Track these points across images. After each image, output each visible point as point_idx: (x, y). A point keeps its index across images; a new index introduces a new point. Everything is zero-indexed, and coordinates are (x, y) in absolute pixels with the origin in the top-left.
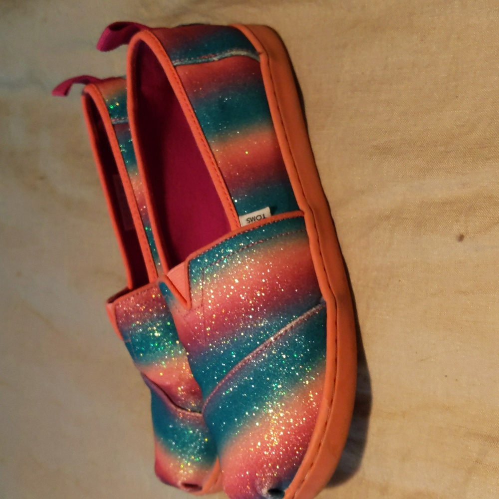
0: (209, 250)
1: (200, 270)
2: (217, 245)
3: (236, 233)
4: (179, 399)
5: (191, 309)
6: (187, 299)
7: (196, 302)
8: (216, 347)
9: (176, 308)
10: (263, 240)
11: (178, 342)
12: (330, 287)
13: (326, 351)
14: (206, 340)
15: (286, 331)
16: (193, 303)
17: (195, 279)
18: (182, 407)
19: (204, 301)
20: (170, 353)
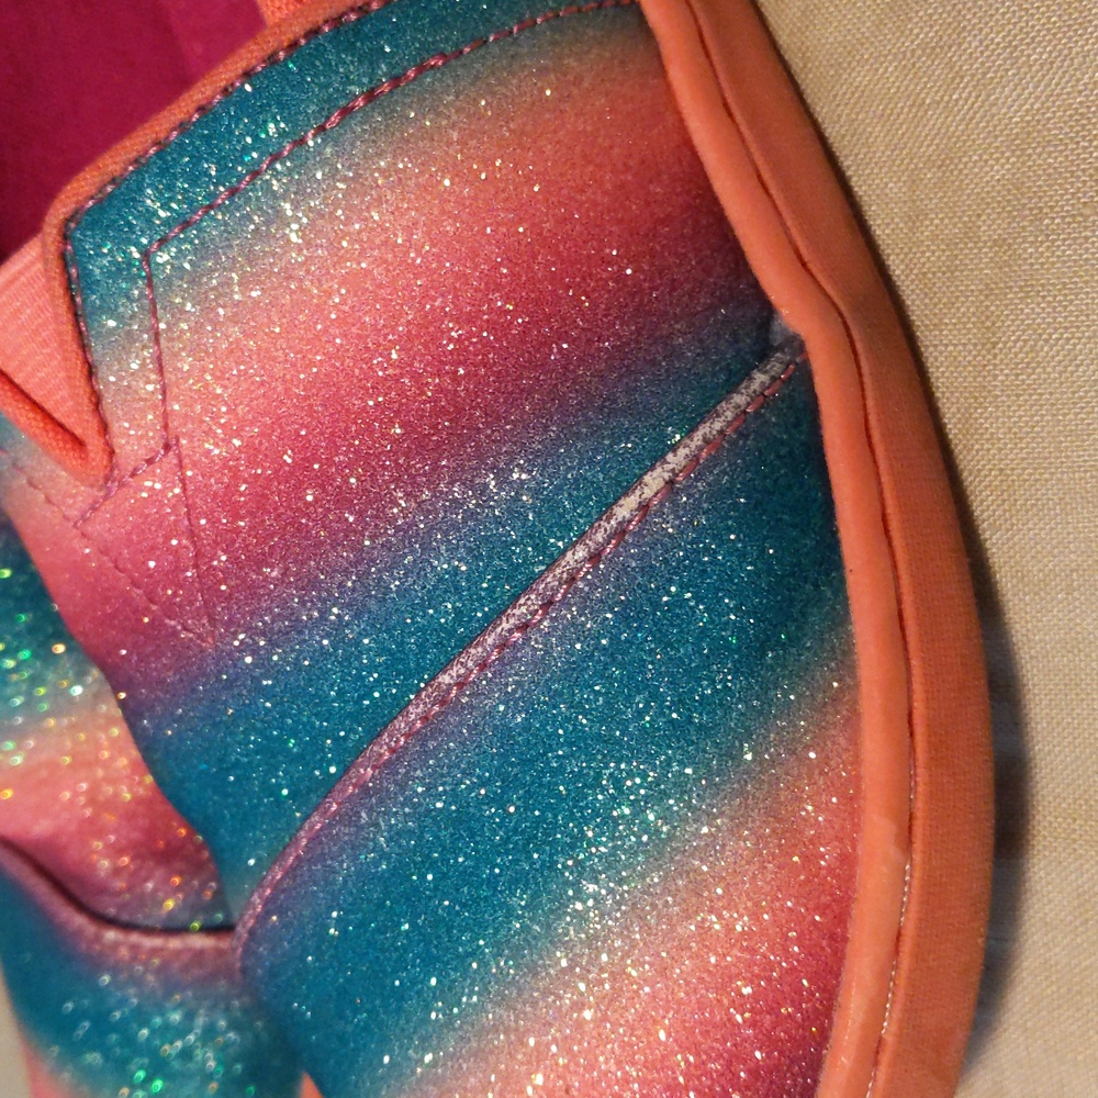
0: (162, 145)
1: (129, 263)
2: (201, 109)
3: (298, 29)
4: (103, 890)
5: (112, 473)
6: (84, 427)
7: (133, 436)
8: (272, 644)
9: (31, 483)
10: (443, 55)
11: (60, 648)
12: (804, 264)
13: (843, 581)
14: (212, 620)
15: (644, 507)
16: (119, 442)
17: (113, 313)
18: (125, 917)
19: (174, 424)
20: (31, 701)
